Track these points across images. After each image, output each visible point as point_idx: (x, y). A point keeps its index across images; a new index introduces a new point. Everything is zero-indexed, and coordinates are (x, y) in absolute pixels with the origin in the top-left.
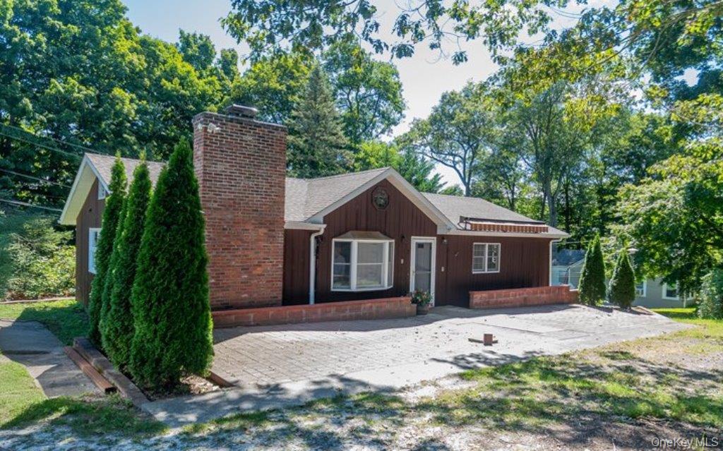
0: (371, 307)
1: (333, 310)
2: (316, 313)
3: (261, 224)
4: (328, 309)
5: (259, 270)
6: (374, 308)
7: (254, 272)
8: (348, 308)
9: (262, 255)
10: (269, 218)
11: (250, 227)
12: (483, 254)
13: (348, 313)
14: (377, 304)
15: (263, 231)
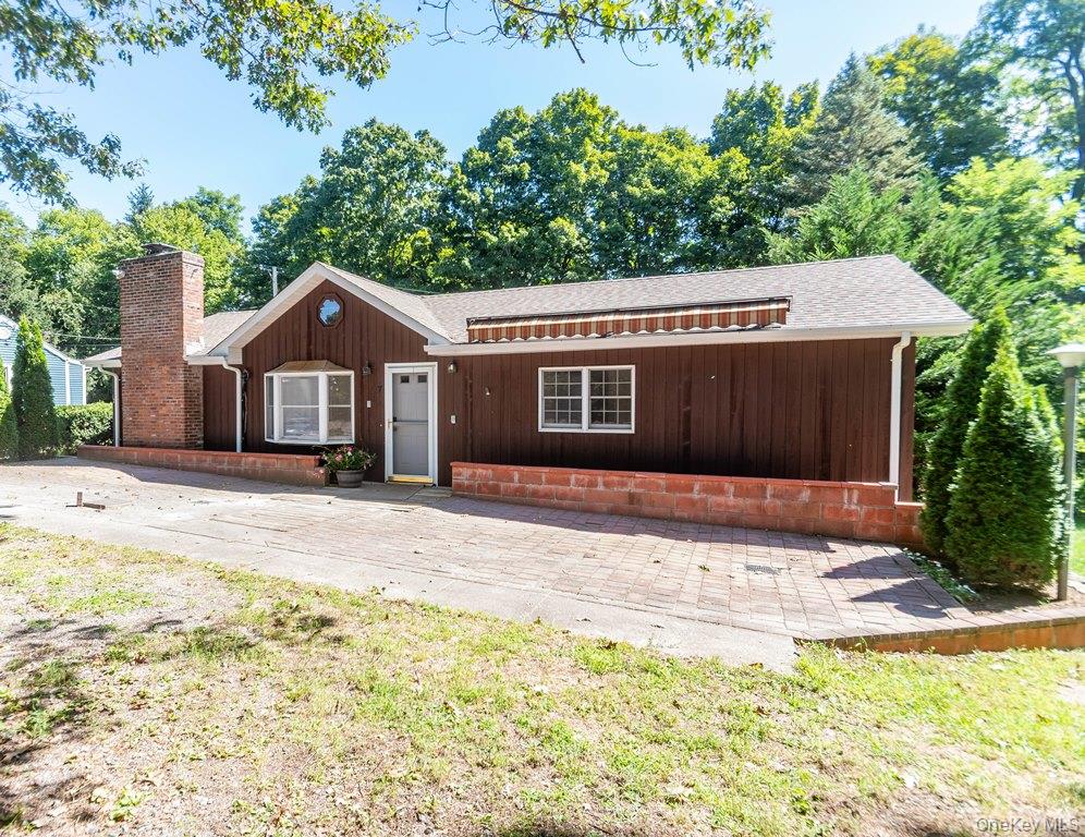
0: (255, 462)
1: (209, 459)
2: (190, 460)
3: (164, 362)
4: (204, 457)
5: (163, 411)
6: (259, 465)
7: (161, 412)
8: (226, 459)
9: (166, 394)
10: (171, 354)
11: (155, 365)
12: (577, 390)
13: (225, 467)
14: (261, 460)
15: (166, 368)
